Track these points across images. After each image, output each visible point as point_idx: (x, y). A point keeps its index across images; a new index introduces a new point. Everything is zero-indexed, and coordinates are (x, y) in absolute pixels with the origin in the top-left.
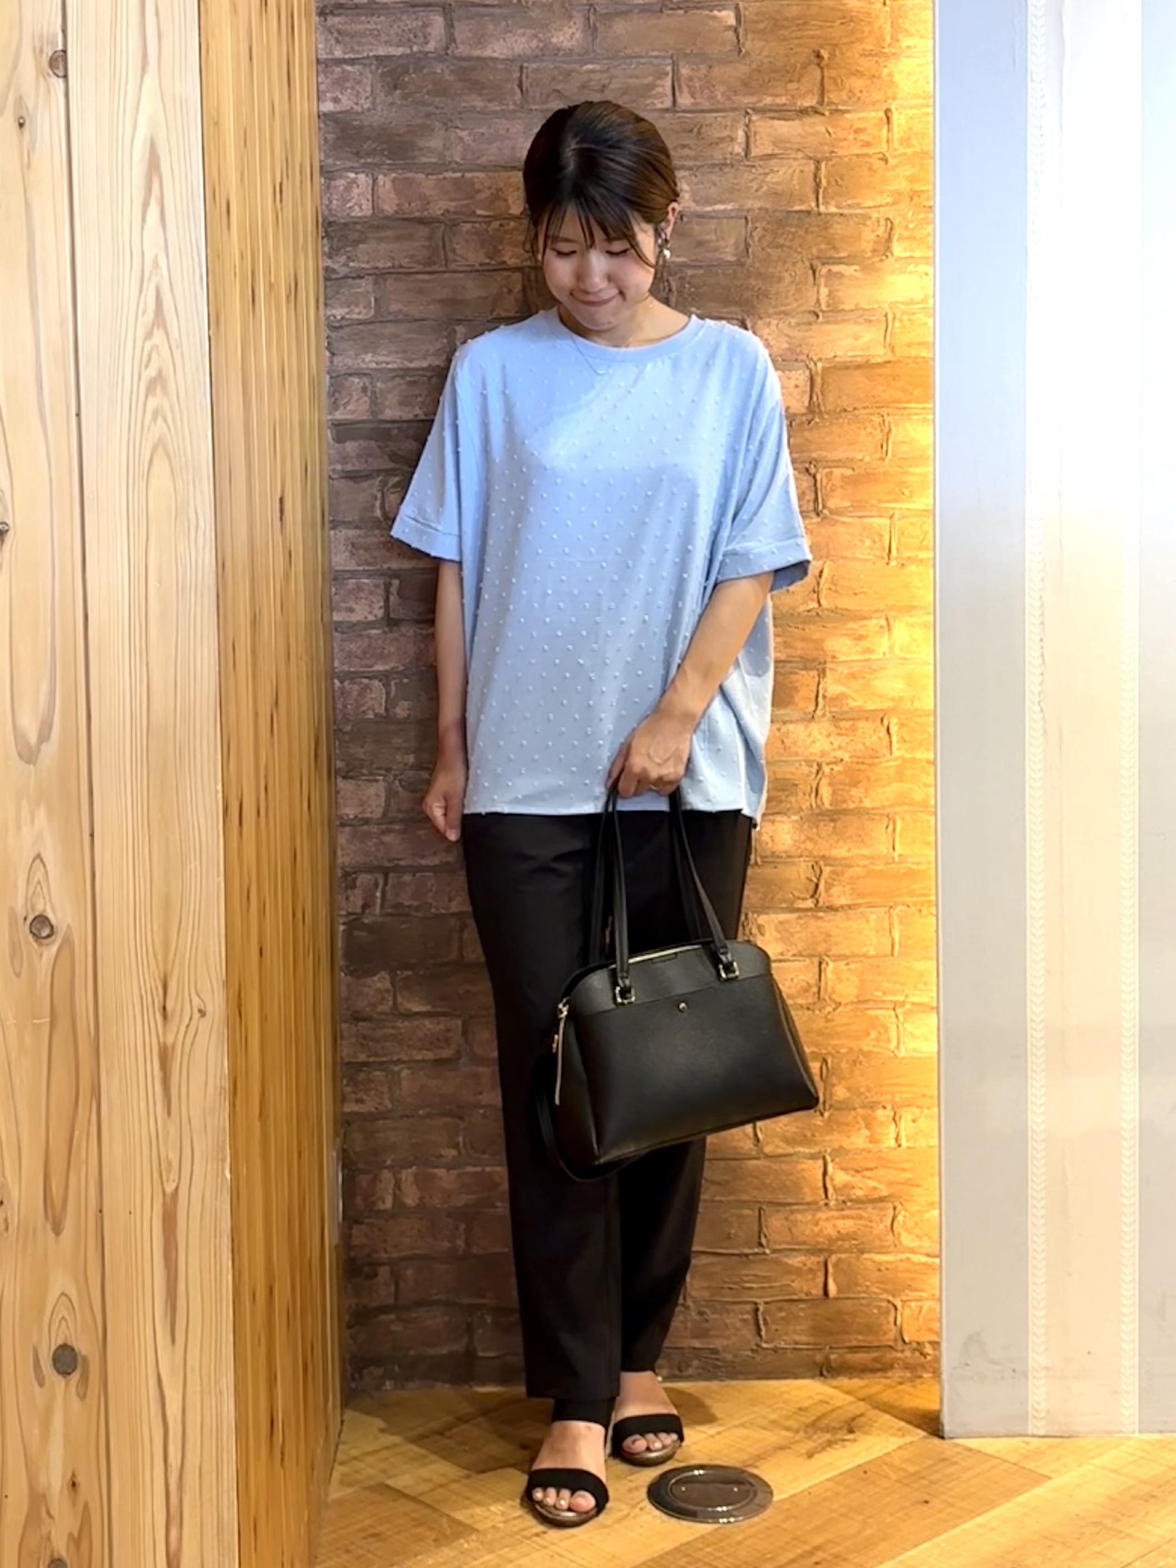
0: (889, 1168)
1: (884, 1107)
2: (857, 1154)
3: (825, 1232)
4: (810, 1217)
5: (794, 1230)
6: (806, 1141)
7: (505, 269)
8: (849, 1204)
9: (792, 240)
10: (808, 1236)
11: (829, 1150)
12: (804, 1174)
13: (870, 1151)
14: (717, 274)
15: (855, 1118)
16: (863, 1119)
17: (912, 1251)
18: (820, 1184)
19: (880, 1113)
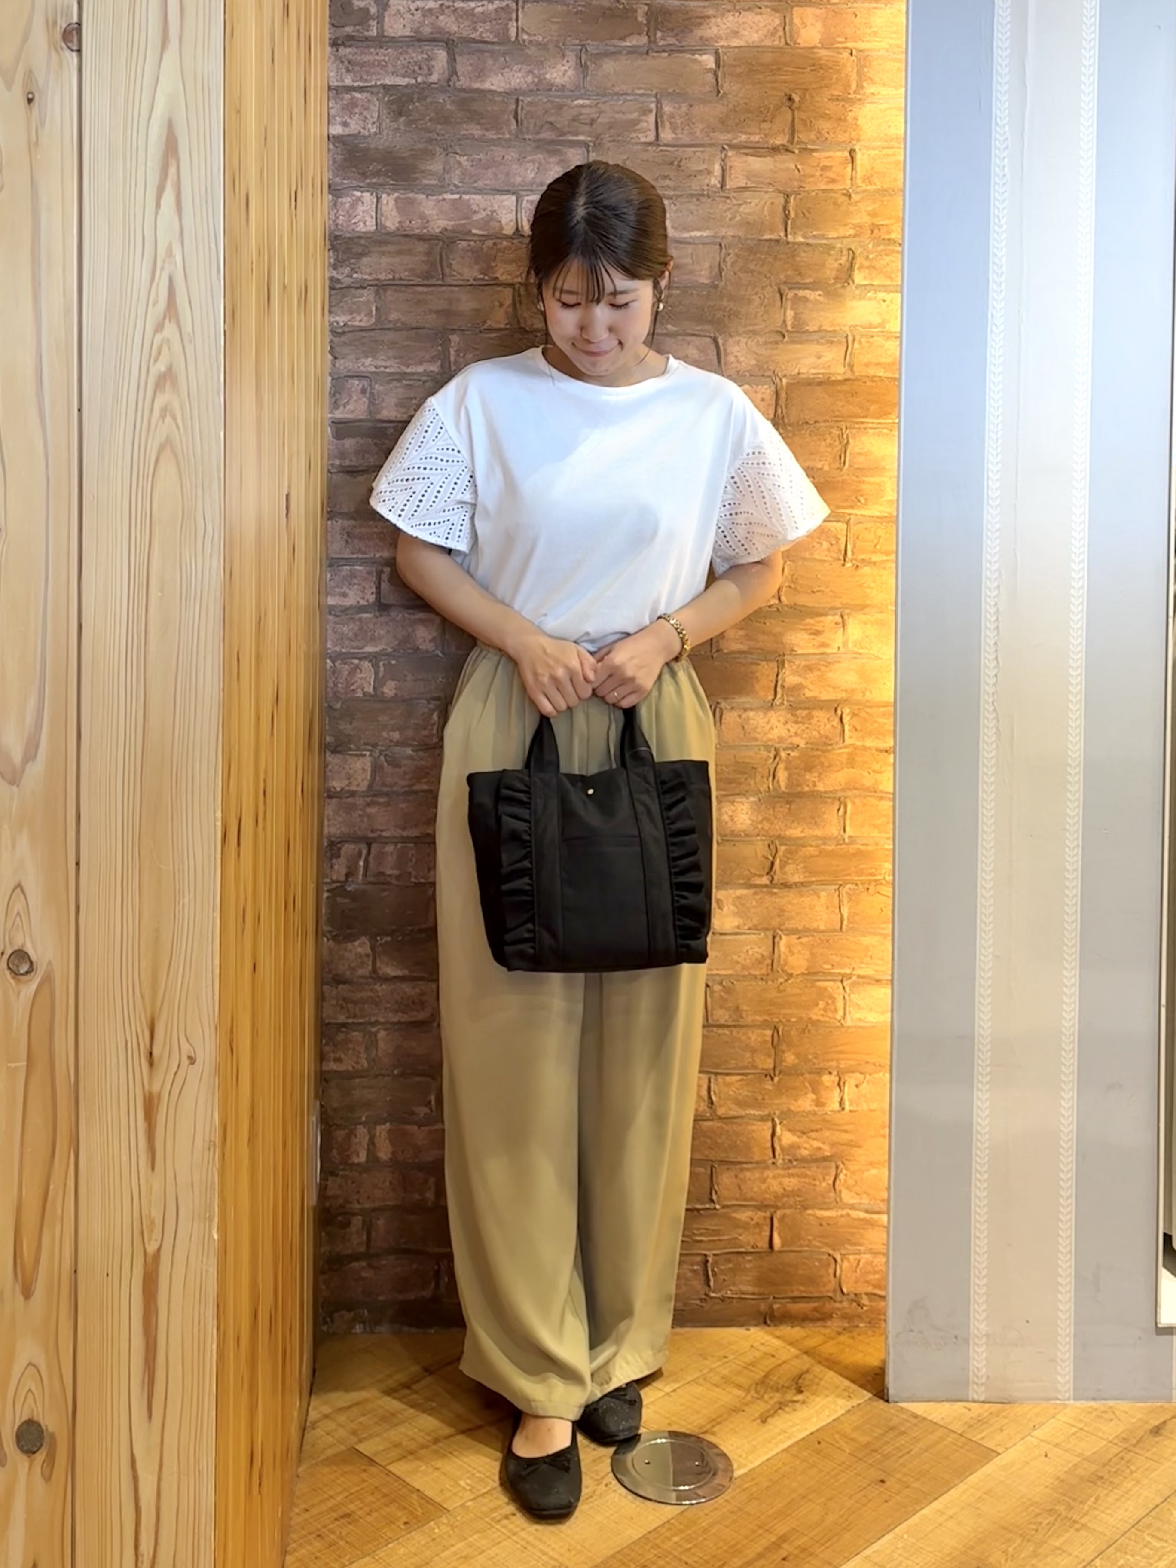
0: (833, 1130)
1: (830, 1073)
2: (803, 1116)
3: (771, 1189)
4: (757, 1175)
5: (742, 1187)
6: (757, 1104)
7: (495, 284)
8: (795, 1163)
9: (763, 264)
10: (755, 1193)
11: (777, 1113)
12: (754, 1134)
13: (815, 1114)
14: (692, 293)
15: (803, 1083)
16: (810, 1083)
17: (852, 1207)
18: (769, 1145)
19: (826, 1079)
